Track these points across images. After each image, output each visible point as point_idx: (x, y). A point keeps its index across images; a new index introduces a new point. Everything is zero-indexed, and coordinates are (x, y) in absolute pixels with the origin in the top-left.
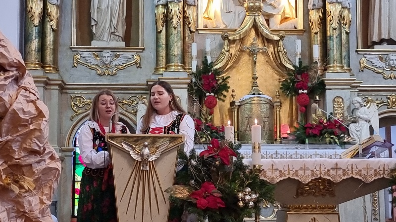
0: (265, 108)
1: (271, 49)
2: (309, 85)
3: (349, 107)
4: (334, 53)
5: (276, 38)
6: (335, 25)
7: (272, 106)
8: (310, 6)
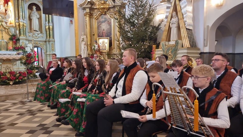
0: (5, 43)
1: (6, 30)
2: (16, 39)
3: (25, 44)
4: (22, 33)
5: (7, 28)
6: (22, 27)
7: (7, 43)
8: (16, 22)
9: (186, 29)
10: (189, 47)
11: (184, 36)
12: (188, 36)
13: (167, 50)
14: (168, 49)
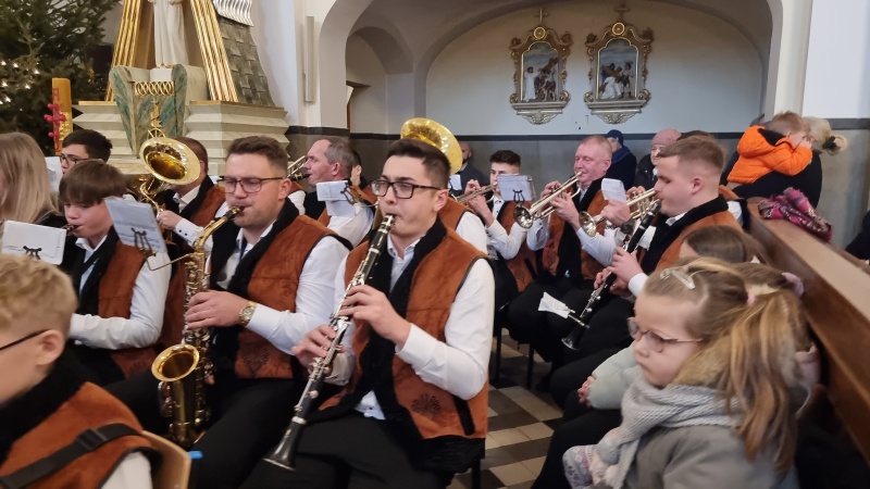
9: (219, 17)
10: (234, 103)
11: (212, 49)
12: (228, 51)
13: (138, 106)
14: (144, 106)
